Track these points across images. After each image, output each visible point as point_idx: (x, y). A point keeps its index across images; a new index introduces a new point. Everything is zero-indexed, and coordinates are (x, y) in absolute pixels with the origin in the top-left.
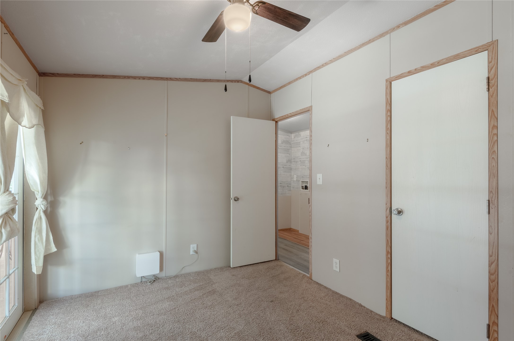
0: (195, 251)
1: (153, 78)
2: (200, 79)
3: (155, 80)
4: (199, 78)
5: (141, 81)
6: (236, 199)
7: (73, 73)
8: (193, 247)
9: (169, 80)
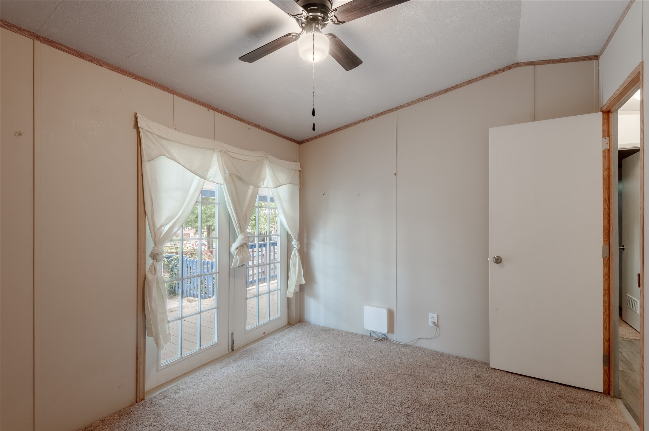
0: (434, 322)
1: (381, 114)
2: (440, 91)
3: (384, 115)
4: (438, 91)
5: (371, 121)
6: (498, 260)
7: (318, 135)
8: (432, 317)
9: (399, 109)
